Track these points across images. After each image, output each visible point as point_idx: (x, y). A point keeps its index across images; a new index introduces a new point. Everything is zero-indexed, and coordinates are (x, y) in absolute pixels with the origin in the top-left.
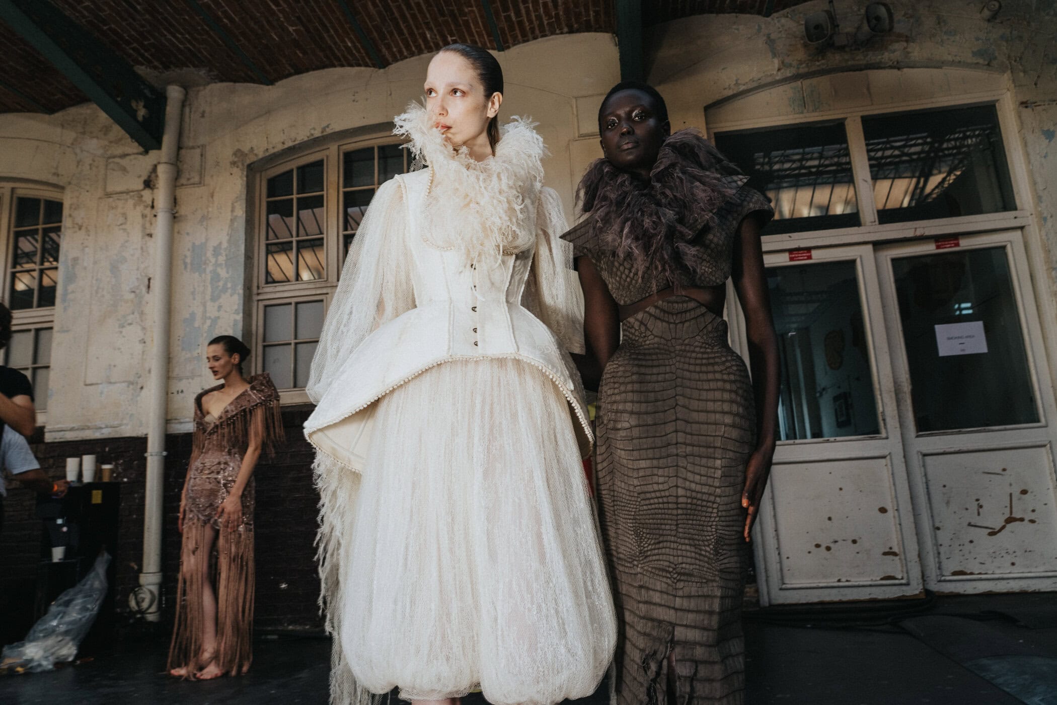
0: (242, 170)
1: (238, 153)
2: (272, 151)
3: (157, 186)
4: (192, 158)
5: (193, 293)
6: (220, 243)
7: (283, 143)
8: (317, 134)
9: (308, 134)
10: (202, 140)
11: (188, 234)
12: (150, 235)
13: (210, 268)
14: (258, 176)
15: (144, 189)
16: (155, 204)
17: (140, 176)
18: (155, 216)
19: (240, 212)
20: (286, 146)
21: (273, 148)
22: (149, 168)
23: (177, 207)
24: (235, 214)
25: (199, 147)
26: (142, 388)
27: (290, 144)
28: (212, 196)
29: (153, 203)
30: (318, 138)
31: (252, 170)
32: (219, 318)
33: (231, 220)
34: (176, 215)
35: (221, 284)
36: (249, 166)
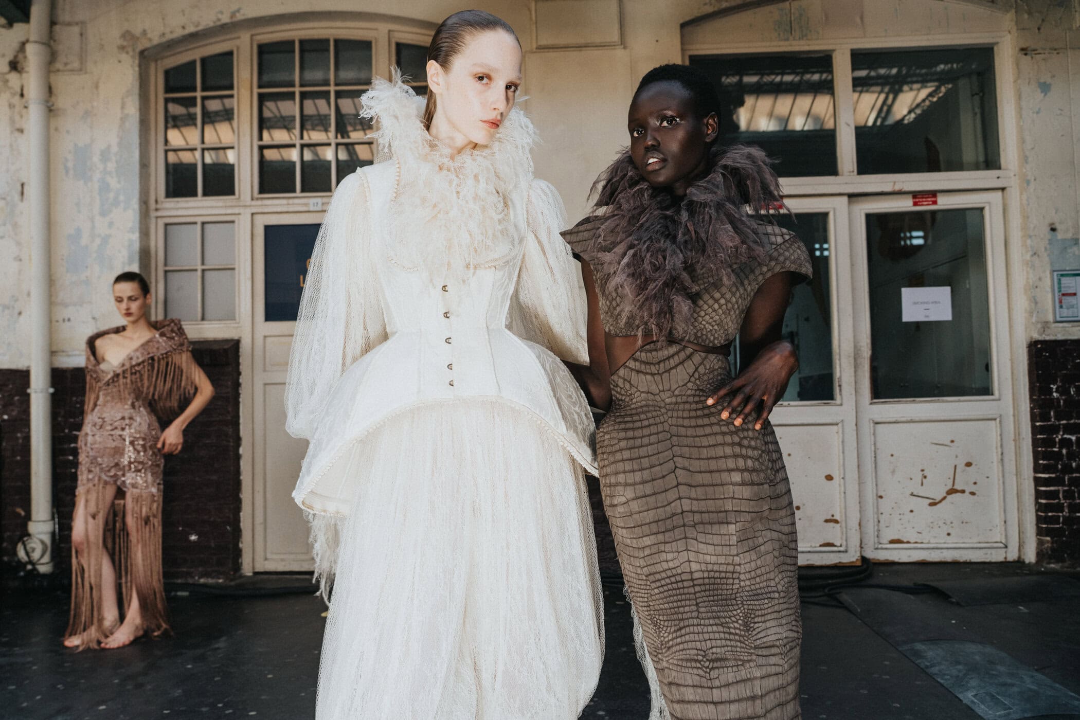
0: (133, 57)
1: (127, 35)
2: (169, 37)
3: (26, 69)
4: (68, 37)
5: (78, 204)
6: (109, 147)
7: (183, 27)
8: (225, 19)
9: (214, 18)
10: (80, 17)
11: (68, 132)
12: (21, 131)
13: (97, 176)
14: (153, 65)
15: (10, 71)
16: (25, 92)
17: (3, 56)
18: (26, 107)
19: (133, 109)
20: (187, 32)
21: (171, 32)
22: (15, 45)
23: (53, 99)
24: (126, 111)
25: (77, 24)
26: (20, 313)
27: (191, 29)
28: (97, 87)
29: (22, 90)
30: (226, 24)
31: (145, 58)
32: (110, 236)
33: (122, 119)
34: (52, 108)
35: (111, 195)
36: (142, 53)
